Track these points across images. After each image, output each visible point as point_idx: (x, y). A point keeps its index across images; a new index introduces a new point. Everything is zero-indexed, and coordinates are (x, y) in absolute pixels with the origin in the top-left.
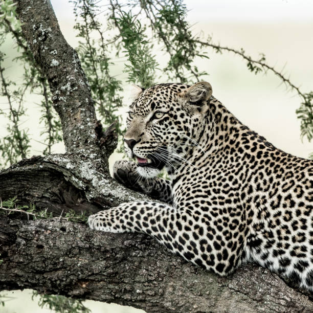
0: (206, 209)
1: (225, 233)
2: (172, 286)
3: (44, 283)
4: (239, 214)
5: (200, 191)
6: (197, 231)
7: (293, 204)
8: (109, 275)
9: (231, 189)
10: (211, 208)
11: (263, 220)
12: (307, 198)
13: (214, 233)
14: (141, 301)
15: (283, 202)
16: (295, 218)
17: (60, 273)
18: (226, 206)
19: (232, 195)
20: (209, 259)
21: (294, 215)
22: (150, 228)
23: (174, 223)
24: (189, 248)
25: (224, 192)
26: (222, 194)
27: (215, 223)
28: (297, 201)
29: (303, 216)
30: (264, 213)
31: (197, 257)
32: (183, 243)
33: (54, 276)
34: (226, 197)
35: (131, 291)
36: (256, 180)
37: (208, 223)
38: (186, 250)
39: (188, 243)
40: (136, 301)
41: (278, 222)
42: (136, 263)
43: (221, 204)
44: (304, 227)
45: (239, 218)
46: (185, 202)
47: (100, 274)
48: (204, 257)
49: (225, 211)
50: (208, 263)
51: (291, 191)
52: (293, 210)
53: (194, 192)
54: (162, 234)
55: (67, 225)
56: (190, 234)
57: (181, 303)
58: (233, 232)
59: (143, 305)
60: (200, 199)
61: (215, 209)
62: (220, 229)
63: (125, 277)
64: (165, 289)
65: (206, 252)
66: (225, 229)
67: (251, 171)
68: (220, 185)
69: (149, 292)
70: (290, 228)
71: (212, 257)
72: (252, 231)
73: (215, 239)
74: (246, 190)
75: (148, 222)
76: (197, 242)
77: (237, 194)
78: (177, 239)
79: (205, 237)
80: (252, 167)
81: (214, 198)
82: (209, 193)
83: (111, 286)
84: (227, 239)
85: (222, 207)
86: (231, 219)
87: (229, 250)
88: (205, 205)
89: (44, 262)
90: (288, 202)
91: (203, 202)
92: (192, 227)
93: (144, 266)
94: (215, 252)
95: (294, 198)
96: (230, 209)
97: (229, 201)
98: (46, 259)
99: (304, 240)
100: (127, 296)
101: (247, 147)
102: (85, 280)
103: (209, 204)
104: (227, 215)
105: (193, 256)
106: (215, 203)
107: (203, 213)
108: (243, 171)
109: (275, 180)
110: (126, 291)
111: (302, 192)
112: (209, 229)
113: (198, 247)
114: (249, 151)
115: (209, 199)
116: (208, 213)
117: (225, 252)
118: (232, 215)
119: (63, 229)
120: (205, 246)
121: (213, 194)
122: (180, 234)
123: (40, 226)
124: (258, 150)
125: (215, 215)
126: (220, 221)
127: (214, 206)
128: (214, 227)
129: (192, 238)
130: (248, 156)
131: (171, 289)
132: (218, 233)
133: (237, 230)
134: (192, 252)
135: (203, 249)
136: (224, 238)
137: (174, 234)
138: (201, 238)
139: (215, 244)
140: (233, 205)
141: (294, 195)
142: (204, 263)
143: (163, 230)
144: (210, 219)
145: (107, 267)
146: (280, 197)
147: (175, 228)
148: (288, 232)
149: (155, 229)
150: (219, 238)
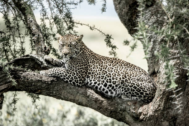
0: (76, 68)
1: (81, 74)
2: (64, 92)
3: (28, 89)
4: (85, 69)
5: (75, 63)
6: (73, 74)
7: (98, 68)
8: (47, 88)
9: (84, 63)
10: (77, 68)
11: (91, 72)
12: (101, 66)
13: (78, 74)
14: (55, 96)
15: (95, 67)
16: (98, 72)
17: (33, 87)
18: (82, 67)
19: (83, 64)
20: (77, 81)
21: (98, 71)
22: (59, 73)
23: (67, 72)
24: (71, 79)
25: (82, 63)
26: (81, 64)
27: (79, 72)
28: (99, 67)
29: (100, 71)
30: (91, 70)
31: (73, 81)
32: (69, 77)
33: (31, 88)
34: (82, 65)
35: (52, 93)
36: (90, 60)
37: (76, 72)
38: (70, 79)
39: (71, 77)
40: (54, 96)
41: (94, 73)
42: (54, 85)
43: (80, 66)
44: (100, 75)
45: (85, 70)
46: (70, 66)
47: (44, 88)
48: (75, 81)
49: (81, 68)
50: (77, 83)
51: (98, 64)
52: (98, 70)
53: (73, 63)
54: (63, 75)
55: (35, 74)
56: (71, 75)
57: (66, 97)
58: (83, 74)
59: (56, 97)
60: (74, 65)
61: (79, 68)
62: (80, 73)
63: (51, 89)
64: (62, 93)
65: (76, 79)
66: (81, 73)
67: (89, 58)
68: (81, 61)
69: (57, 93)
70: (97, 75)
71: (78, 81)
72: (88, 74)
73: (78, 76)
74: (87, 63)
75: (59, 72)
76: (73, 77)
77: (85, 64)
78: (67, 76)
79: (76, 75)
80: (89, 57)
81: (79, 65)
82: (77, 64)
83: (47, 91)
84: (82, 76)
85: (80, 67)
86: (83, 70)
87: (82, 78)
88: (76, 67)
89: (28, 84)
90: (97, 67)
91: (75, 66)
92: (72, 73)
93: (56, 86)
94: (78, 79)
95: (98, 66)
96: (83, 68)
97: (83, 66)
98: (29, 83)
99: (100, 78)
100: (51, 94)
101: (89, 52)
102: (39, 89)
103: (77, 66)
104: (82, 69)
105: (72, 81)
106: (79, 66)
107: (75, 69)
108: (87, 58)
109: (94, 60)
110: (51, 93)
111: (100, 65)
112: (77, 73)
113: (74, 78)
114: (89, 53)
115: (77, 65)
116: (77, 69)
117: (81, 79)
118: (83, 69)
119: (34, 75)
120: (76, 78)
121: (79, 64)
122: (68, 75)
123: (28, 74)
124: (91, 52)
125: (79, 70)
126: (80, 71)
127: (78, 67)
128: (78, 73)
129: (72, 76)
130: (89, 54)
131: (63, 93)
132: (79, 74)
133: (84, 73)
134: (72, 80)
135: (75, 79)
136: (81, 76)
137: (67, 75)
138: (74, 76)
139: (78, 77)
140: (84, 67)
141: (98, 65)
142: (75, 83)
143: (63, 74)
144: (77, 71)
145: (46, 86)
146: (95, 66)
147: (67, 73)
148: (96, 76)
149: (61, 74)
150: (79, 75)
